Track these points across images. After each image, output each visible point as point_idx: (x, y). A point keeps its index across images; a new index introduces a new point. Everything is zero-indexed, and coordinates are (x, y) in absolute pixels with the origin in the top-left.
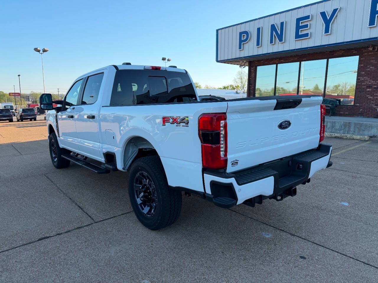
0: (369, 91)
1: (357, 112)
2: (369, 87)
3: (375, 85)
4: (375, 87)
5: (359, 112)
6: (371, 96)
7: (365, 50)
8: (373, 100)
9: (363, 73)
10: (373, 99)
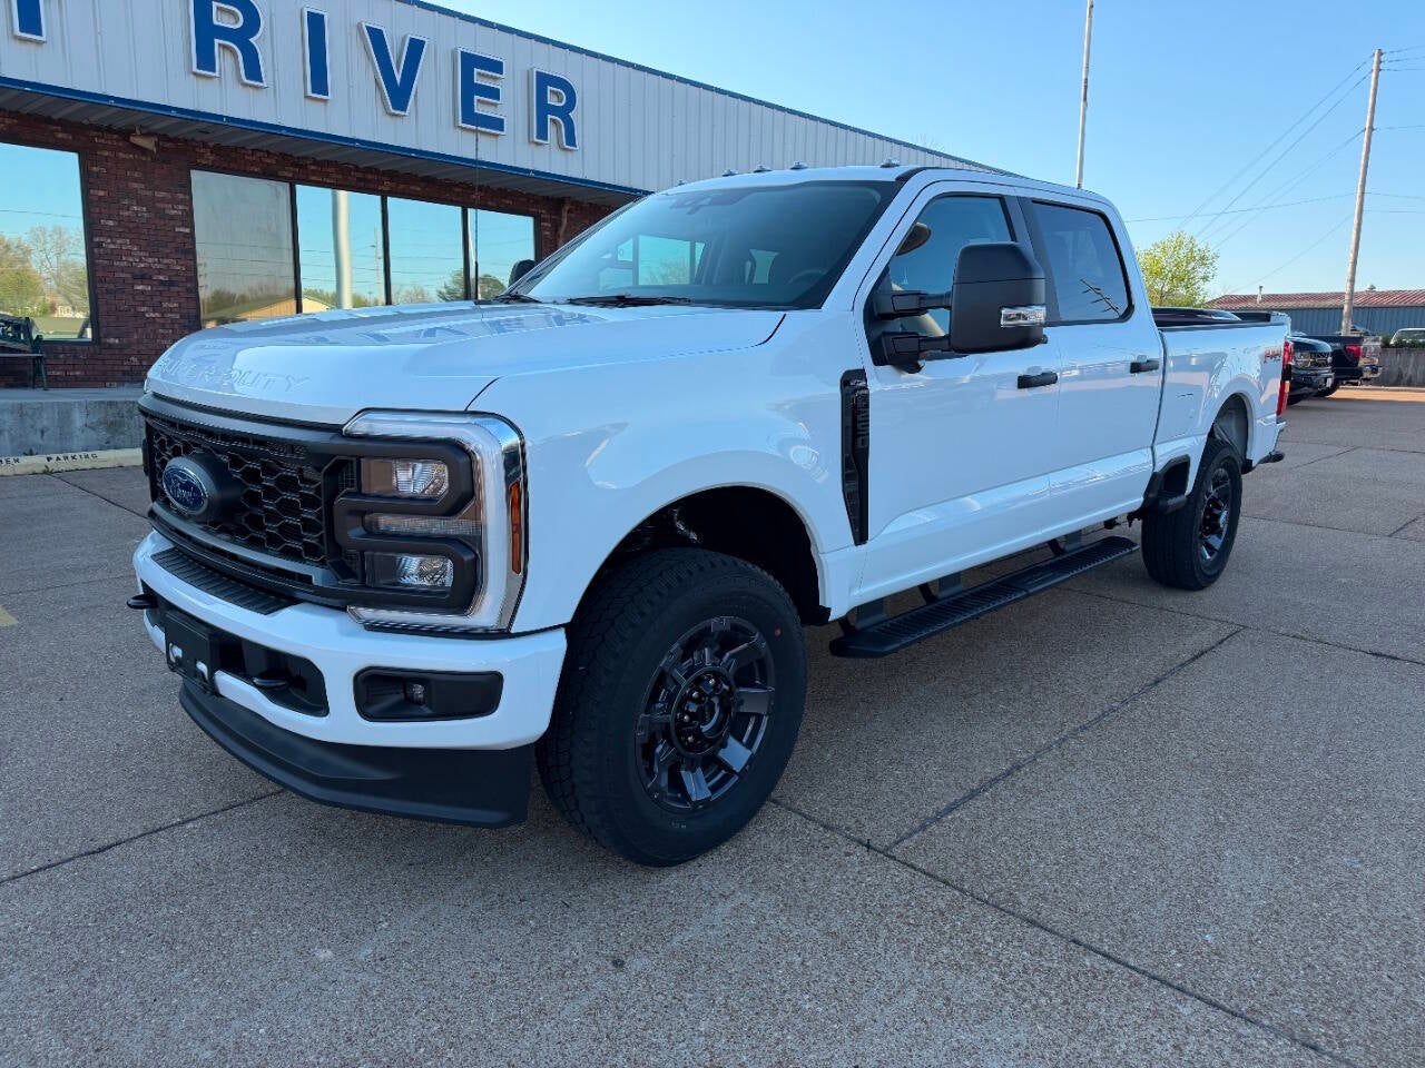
0: (143, 292)
1: (116, 368)
2: (143, 277)
3: (160, 271)
4: (162, 278)
5: (121, 368)
6: (154, 311)
7: (103, 138)
8: (163, 326)
9: (111, 223)
10: (162, 321)
